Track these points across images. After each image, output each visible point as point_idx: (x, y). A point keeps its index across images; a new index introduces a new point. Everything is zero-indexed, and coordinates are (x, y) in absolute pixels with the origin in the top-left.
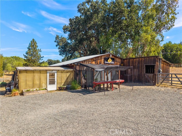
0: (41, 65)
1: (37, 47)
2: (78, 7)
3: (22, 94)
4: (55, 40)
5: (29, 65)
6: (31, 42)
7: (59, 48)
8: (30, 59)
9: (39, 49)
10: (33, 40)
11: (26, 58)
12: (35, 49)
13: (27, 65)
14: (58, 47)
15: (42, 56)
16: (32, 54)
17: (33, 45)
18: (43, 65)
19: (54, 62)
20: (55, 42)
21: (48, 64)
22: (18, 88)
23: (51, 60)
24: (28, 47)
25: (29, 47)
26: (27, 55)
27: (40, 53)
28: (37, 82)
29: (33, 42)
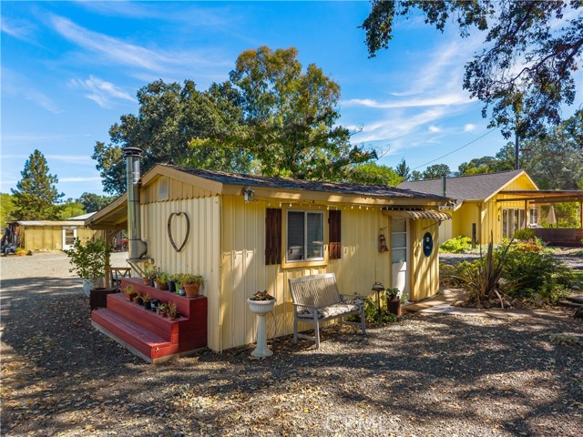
0: (58, 215)
1: (48, 169)
2: (139, 95)
3: (30, 254)
4: (93, 152)
5: (26, 214)
6: (31, 157)
7: (103, 175)
8: (29, 200)
9: (53, 175)
10: (36, 152)
11: (16, 199)
12: (41, 176)
13: (22, 215)
14: (102, 170)
15: (60, 193)
16: (33, 188)
17: (36, 166)
18: (63, 214)
19: (105, 202)
20: (94, 158)
21: (84, 209)
22: (23, 247)
23: (95, 196)
24: (23, 170)
25: (26, 170)
26: (19, 191)
27: (53, 184)
28: (49, 241)
29: (36, 158)
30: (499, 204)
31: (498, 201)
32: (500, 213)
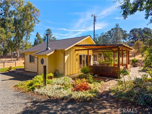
30: (77, 52)
31: (76, 50)
32: (78, 57)
